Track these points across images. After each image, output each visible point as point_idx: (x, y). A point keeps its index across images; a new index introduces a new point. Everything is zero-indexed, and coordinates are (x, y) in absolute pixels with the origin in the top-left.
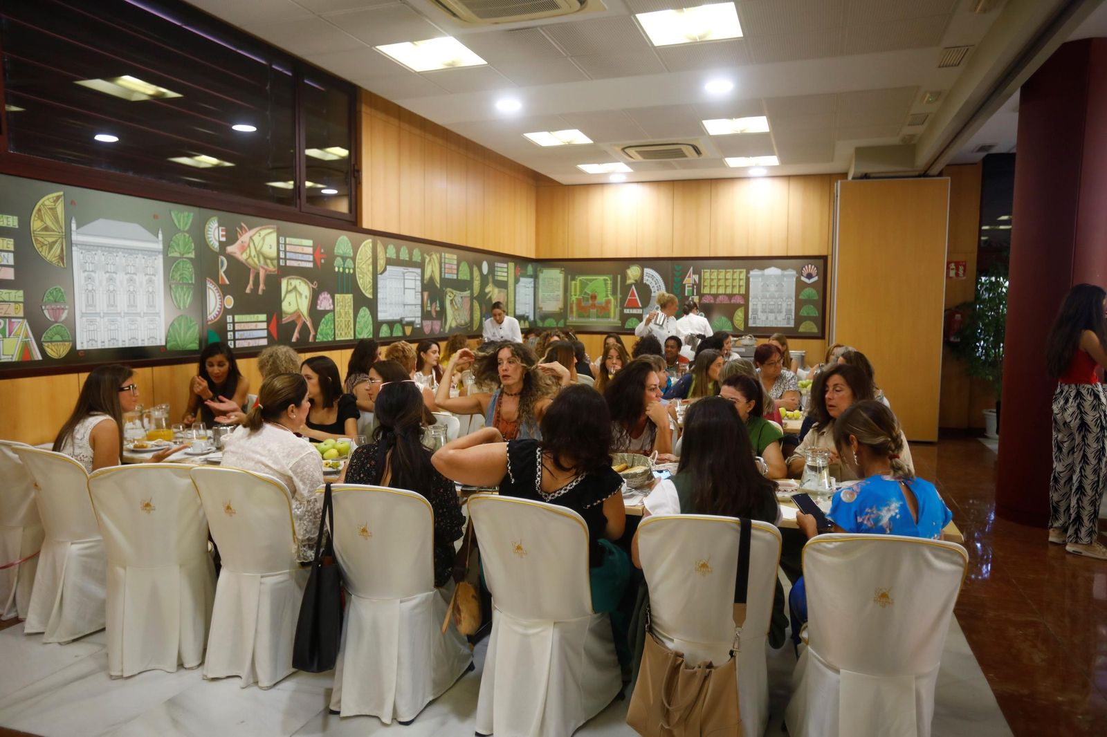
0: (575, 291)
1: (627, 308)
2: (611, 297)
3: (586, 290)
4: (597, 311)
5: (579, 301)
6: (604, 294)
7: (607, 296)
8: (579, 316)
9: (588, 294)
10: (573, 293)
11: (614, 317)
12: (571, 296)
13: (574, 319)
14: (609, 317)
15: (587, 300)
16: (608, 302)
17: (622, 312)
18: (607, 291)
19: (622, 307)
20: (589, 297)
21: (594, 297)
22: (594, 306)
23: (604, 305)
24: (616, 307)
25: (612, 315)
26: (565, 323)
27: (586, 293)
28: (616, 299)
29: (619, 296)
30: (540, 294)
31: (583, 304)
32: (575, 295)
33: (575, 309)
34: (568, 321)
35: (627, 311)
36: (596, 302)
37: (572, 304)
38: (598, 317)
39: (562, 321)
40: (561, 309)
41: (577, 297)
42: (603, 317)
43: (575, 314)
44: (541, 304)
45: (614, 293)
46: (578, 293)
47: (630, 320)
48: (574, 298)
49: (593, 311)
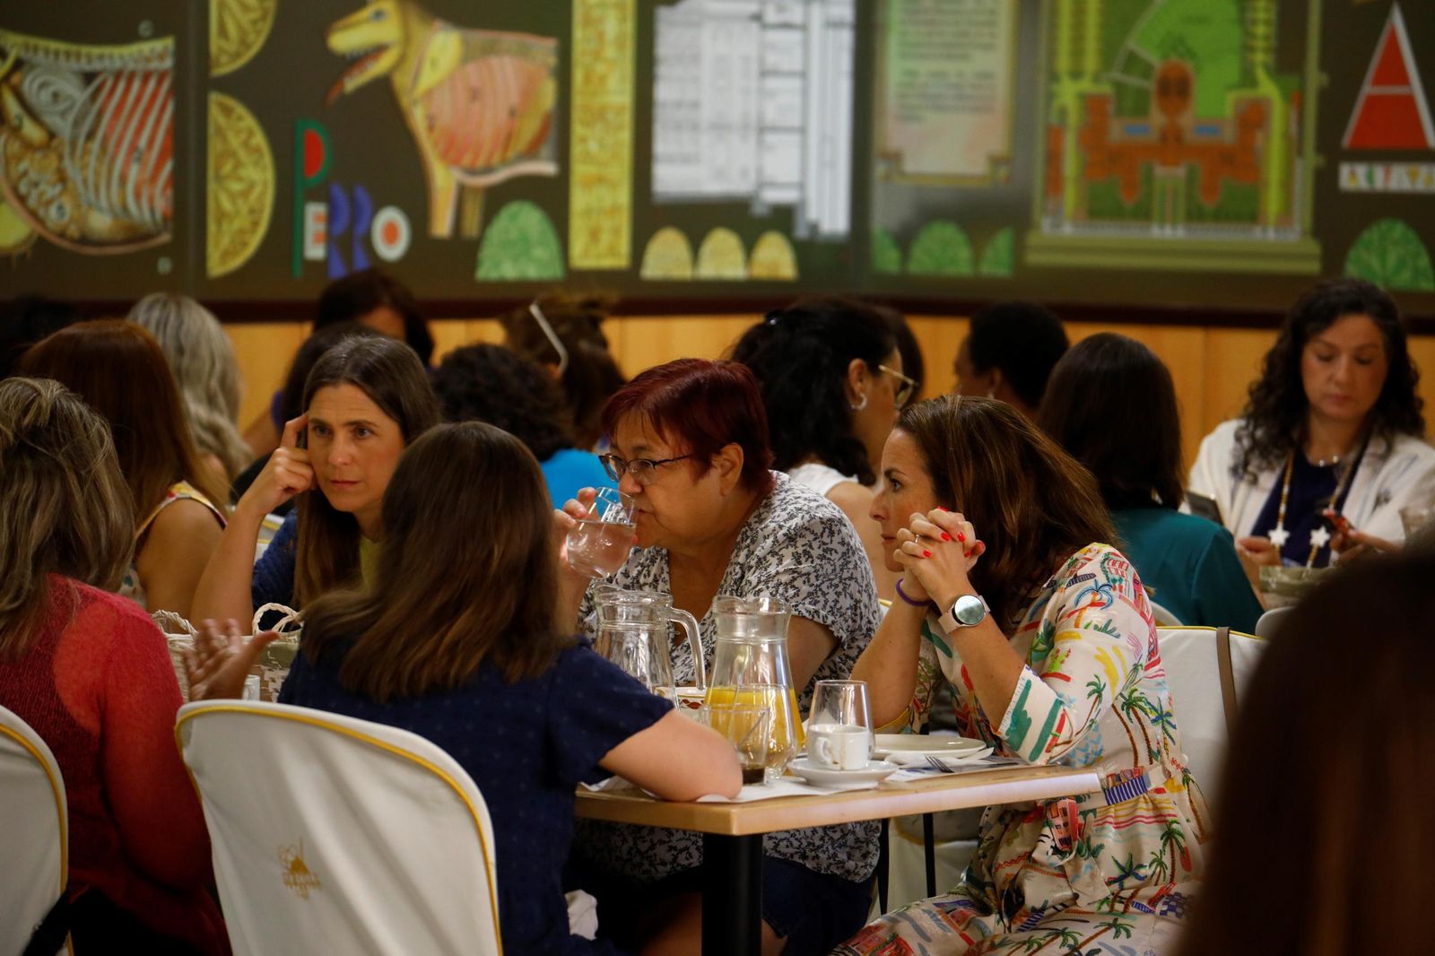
0: (1078, 52)
1: (1357, 155)
2: (1268, 88)
3: (1132, 43)
4: (1190, 180)
5: (1093, 105)
6: (1230, 69)
7: (1248, 79)
8: (1095, 211)
9: (1146, 70)
10: (1064, 63)
11: (1285, 217)
12: (1053, 77)
13: (1068, 230)
14: (1252, 216)
15: (1141, 110)
16: (1252, 118)
17: (1325, 180)
18: (1247, 49)
19: (1332, 152)
20: (1150, 85)
21: (1175, 88)
22: (1172, 144)
23: (1229, 136)
24: (1295, 148)
25: (1273, 202)
26: (1019, 248)
27: (1132, 62)
28: (1296, 99)
29: (1315, 78)
30: (895, 68)
31: (1117, 132)
32: (1076, 74)
33: (1071, 164)
34: (1033, 239)
35: (1354, 177)
36: (1186, 120)
37: (1054, 135)
38: (1195, 215)
39: (1002, 242)
40: (995, 161)
41: (1086, 85)
42: (1221, 216)
43: (1070, 196)
44: (892, 132)
45: (1287, 60)
46: (1091, 62)
47: (1372, 235)
48: (1069, 94)
49: (1170, 176)
